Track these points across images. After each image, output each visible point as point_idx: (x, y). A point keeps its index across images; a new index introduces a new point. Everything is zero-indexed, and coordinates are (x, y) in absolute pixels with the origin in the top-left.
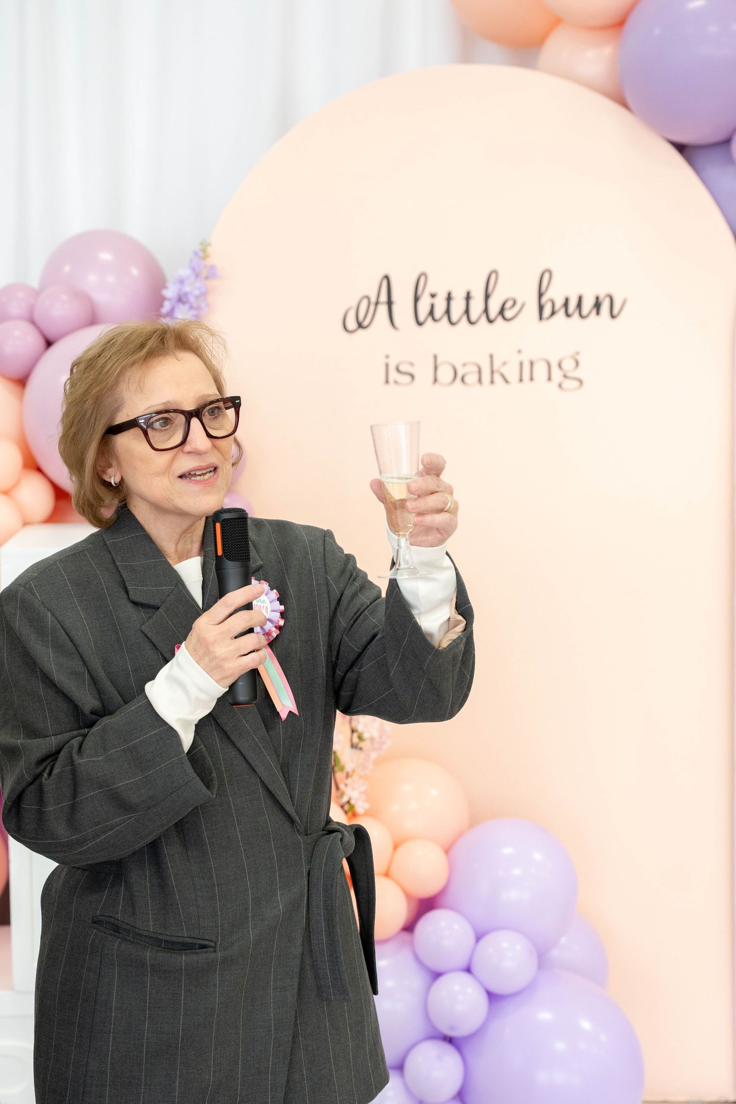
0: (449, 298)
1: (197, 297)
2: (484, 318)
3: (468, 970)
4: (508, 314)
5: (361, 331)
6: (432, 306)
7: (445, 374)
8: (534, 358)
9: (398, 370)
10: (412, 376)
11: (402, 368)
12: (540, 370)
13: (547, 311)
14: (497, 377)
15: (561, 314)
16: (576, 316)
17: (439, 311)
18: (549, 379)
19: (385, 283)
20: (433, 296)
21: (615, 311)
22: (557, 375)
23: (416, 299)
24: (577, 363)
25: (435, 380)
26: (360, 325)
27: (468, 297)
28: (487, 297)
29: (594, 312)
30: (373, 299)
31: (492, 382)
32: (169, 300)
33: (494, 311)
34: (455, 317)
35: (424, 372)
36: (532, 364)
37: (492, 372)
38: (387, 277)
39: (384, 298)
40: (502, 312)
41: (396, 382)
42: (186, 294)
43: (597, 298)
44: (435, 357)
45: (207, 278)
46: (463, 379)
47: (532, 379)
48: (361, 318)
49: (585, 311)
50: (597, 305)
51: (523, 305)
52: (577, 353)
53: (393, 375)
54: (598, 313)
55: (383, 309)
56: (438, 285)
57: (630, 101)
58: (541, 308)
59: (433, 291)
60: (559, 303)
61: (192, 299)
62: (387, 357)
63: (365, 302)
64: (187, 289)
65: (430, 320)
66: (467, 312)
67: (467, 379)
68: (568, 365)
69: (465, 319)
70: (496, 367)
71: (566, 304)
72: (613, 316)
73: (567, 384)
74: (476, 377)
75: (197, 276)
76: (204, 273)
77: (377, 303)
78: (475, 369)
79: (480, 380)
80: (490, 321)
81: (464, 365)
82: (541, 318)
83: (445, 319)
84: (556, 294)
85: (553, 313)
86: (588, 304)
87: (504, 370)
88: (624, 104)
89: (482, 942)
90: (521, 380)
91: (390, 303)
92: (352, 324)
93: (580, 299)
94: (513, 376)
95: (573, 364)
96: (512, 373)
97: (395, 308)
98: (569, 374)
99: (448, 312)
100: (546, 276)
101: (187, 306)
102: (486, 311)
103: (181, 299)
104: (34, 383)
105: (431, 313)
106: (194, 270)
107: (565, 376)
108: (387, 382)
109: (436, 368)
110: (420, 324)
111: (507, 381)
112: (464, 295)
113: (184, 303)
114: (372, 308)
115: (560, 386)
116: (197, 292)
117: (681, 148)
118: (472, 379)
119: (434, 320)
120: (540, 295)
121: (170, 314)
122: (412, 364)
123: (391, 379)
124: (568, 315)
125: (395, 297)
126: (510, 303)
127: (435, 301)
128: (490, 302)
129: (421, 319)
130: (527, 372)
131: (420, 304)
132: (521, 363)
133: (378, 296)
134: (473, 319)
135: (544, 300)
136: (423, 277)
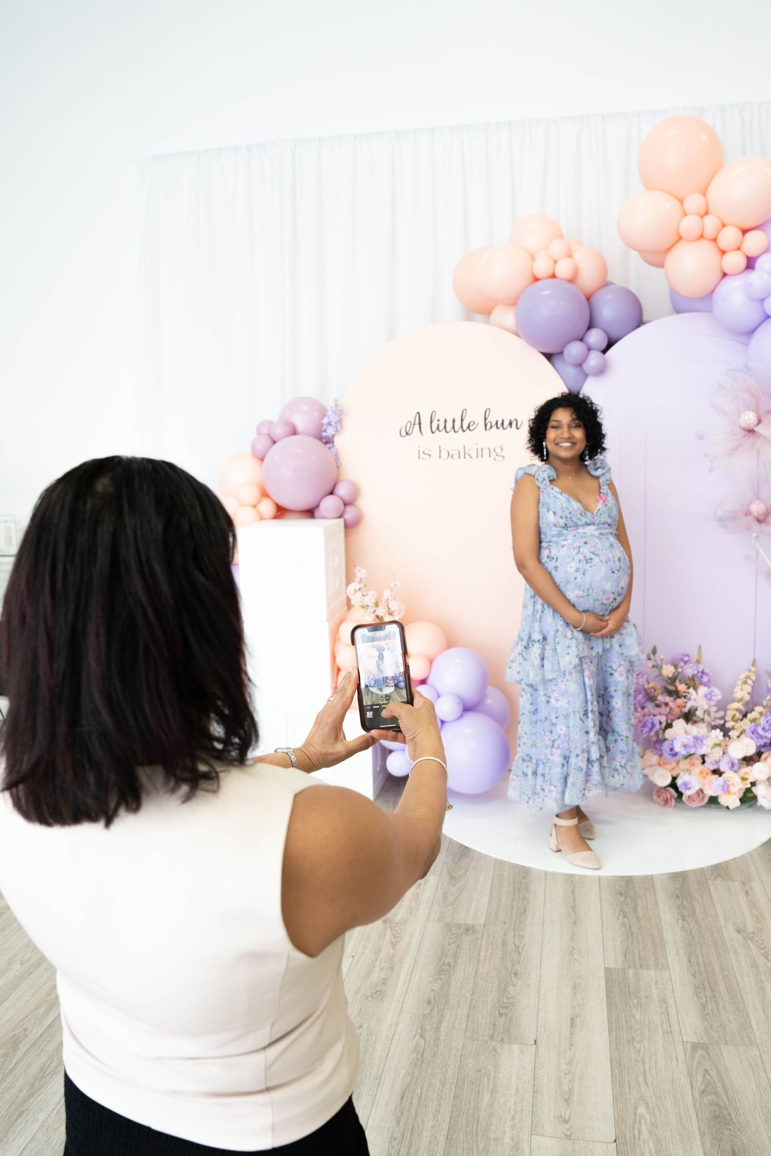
0: (445, 421)
1: (337, 423)
2: (461, 430)
4: (471, 428)
5: (407, 436)
6: (438, 425)
7: (444, 454)
8: (483, 448)
9: (424, 453)
10: (430, 455)
12: (486, 452)
13: (488, 426)
14: (467, 456)
15: (495, 427)
16: (501, 428)
17: (441, 427)
18: (490, 456)
19: (418, 415)
20: (439, 420)
21: (518, 426)
22: (493, 454)
23: (431, 422)
24: (502, 449)
25: (440, 457)
26: (407, 434)
27: (454, 421)
28: (462, 420)
29: (509, 427)
30: (413, 423)
31: (465, 458)
32: (325, 424)
33: (465, 427)
34: (448, 430)
35: (435, 454)
36: (482, 450)
37: (465, 453)
38: (418, 413)
39: (417, 422)
40: (468, 427)
41: (423, 458)
42: (330, 422)
43: (510, 420)
44: (440, 447)
45: (341, 415)
46: (452, 456)
47: (482, 456)
48: (407, 430)
49: (505, 427)
50: (511, 424)
51: (478, 424)
52: (502, 445)
53: (422, 455)
54: (511, 427)
55: (417, 426)
56: (441, 416)
58: (486, 425)
59: (439, 418)
60: (494, 423)
61: (335, 424)
62: (419, 447)
63: (409, 424)
64: (331, 419)
65: (437, 431)
66: (453, 427)
67: (454, 457)
68: (498, 450)
69: (452, 430)
70: (466, 452)
71: (497, 423)
72: (517, 428)
73: (498, 458)
74: (458, 456)
75: (336, 413)
76: (339, 412)
77: (414, 424)
78: (458, 452)
79: (459, 457)
80: (464, 431)
81: (453, 450)
82: (486, 429)
83: (444, 430)
84: (492, 419)
85: (491, 427)
86: (506, 423)
87: (470, 453)
88: (521, 337)
90: (477, 457)
91: (420, 424)
92: (404, 433)
93: (503, 421)
94: (474, 454)
95: (500, 449)
97: (422, 426)
98: (498, 454)
99: (445, 427)
100: (488, 411)
101: (333, 427)
102: (462, 427)
103: (329, 424)
104: (266, 459)
105: (438, 428)
106: (335, 411)
107: (497, 455)
108: (419, 458)
109: (440, 452)
110: (433, 433)
111: (471, 457)
112: (452, 420)
113: (331, 425)
114: (412, 426)
115: (495, 459)
116: (336, 421)
117: (546, 355)
118: (455, 456)
119: (439, 431)
120: (486, 419)
121: (325, 431)
122: (430, 450)
123: (421, 458)
124: (498, 428)
125: (422, 422)
126: (472, 424)
127: (439, 423)
128: (464, 422)
129: (434, 430)
130: (480, 453)
131: (433, 424)
132: (477, 450)
133: (415, 421)
134: (456, 430)
135: (487, 421)
136: (434, 413)
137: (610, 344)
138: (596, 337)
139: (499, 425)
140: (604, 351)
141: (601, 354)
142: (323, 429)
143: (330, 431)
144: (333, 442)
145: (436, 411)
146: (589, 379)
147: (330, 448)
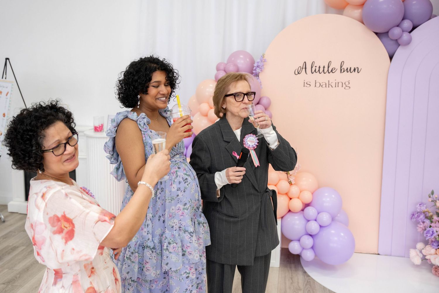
0: (319, 67)
1: (261, 66)
2: (327, 72)
3: (316, 220)
4: (333, 71)
5: (298, 74)
6: (316, 69)
7: (318, 85)
8: (339, 82)
9: (307, 83)
10: (310, 85)
11: (308, 83)
12: (340, 84)
13: (342, 71)
14: (330, 86)
15: (346, 71)
16: (349, 72)
17: (317, 70)
18: (342, 87)
19: (305, 63)
20: (316, 67)
21: (359, 71)
22: (344, 86)
23: (312, 67)
24: (349, 83)
25: (315, 86)
26: (298, 73)
27: (324, 67)
28: (328, 67)
29: (354, 71)
30: (302, 67)
31: (329, 87)
32: (255, 66)
33: (330, 71)
34: (321, 72)
35: (313, 84)
36: (338, 83)
37: (329, 85)
38: (305, 62)
39: (304, 67)
40: (332, 71)
41: (306, 86)
42: (259, 65)
43: (355, 68)
44: (316, 81)
45: (264, 62)
47: (338, 86)
48: (299, 72)
49: (351, 71)
50: (355, 70)
51: (337, 69)
52: (349, 81)
53: (306, 84)
54: (355, 72)
55: (304, 70)
56: (317, 64)
57: (364, 23)
58: (341, 70)
59: (316, 66)
60: (345, 69)
61: (260, 67)
62: (304, 80)
63: (300, 68)
64: (259, 64)
65: (315, 72)
66: (324, 71)
67: (323, 86)
68: (347, 83)
69: (323, 72)
70: (330, 83)
71: (347, 69)
72: (358, 72)
73: (346, 88)
74: (325, 85)
75: (262, 61)
76: (263, 61)
77: (303, 68)
79: (326, 86)
80: (329, 73)
81: (322, 83)
82: (341, 72)
83: (318, 72)
84: (345, 67)
85: (344, 71)
87: (332, 84)
88: (363, 23)
89: (319, 214)
90: (336, 87)
91: (306, 68)
92: (297, 73)
93: (351, 68)
94: (334, 86)
95: (348, 83)
96: (333, 85)
97: (307, 69)
98: (347, 86)
99: (319, 70)
100: (343, 63)
101: (259, 68)
102: (328, 70)
103: (258, 66)
105: (315, 71)
106: (261, 60)
107: (346, 86)
108: (304, 86)
109: (316, 83)
110: (312, 73)
111: (332, 87)
112: (323, 67)
113: (258, 67)
114: (301, 69)
115: (345, 88)
116: (261, 65)
117: (376, 34)
118: (324, 86)
120: (341, 67)
121: (255, 70)
122: (310, 82)
123: (305, 86)
124: (347, 72)
125: (307, 67)
126: (334, 69)
127: (316, 68)
128: (329, 68)
129: (313, 72)
130: (337, 85)
131: (313, 69)
132: (336, 83)
133: (303, 67)
134: (325, 72)
135: (342, 68)
136: (314, 62)
137: (414, 28)
138: (407, 24)
139: (349, 70)
140: (410, 32)
141: (409, 33)
142: (254, 69)
143: (258, 70)
144: (258, 76)
145: (315, 61)
146: (400, 47)
147: (258, 79)
